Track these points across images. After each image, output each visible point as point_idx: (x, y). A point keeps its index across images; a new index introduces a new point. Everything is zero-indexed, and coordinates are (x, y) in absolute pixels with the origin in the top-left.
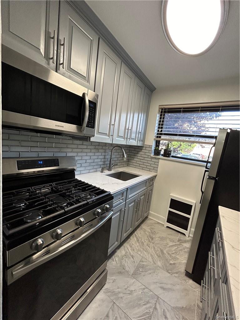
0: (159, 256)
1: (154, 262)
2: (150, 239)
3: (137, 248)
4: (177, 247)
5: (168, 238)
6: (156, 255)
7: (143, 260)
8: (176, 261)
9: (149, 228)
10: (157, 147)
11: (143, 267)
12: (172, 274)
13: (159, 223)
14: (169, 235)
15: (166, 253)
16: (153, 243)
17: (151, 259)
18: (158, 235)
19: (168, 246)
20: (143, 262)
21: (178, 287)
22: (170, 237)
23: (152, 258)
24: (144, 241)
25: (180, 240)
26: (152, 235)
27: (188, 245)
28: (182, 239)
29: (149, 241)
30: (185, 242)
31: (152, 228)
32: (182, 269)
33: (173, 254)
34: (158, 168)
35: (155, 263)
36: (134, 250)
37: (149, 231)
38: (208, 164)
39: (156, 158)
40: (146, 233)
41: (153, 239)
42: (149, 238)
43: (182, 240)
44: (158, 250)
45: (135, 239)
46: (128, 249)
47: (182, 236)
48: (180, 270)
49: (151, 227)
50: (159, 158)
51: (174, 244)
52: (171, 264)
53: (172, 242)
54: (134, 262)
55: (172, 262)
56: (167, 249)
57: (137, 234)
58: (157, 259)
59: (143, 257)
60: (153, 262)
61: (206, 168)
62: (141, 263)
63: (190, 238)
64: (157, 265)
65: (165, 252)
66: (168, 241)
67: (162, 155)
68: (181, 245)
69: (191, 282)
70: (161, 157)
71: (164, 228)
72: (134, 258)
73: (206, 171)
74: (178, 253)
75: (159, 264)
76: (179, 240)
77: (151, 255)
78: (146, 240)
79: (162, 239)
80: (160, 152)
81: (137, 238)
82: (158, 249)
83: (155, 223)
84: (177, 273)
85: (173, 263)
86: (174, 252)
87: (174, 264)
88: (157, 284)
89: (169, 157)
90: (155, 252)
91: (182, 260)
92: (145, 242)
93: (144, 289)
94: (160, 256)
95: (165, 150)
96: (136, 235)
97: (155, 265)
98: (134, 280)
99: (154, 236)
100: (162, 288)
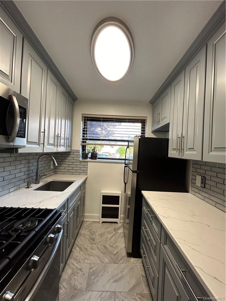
0: (104, 253)
1: (101, 262)
2: (92, 241)
3: (83, 258)
4: (115, 237)
5: (106, 232)
6: (101, 254)
7: (92, 266)
8: (117, 249)
9: (87, 230)
10: (84, 151)
11: (94, 273)
12: (118, 263)
13: (94, 222)
14: (106, 229)
15: (108, 247)
16: (95, 244)
17: (99, 262)
18: (97, 234)
19: (108, 239)
20: (92, 268)
21: (126, 271)
22: (107, 230)
23: (99, 259)
24: (87, 246)
25: (116, 229)
26: (92, 237)
27: (121, 231)
28: (116, 227)
29: (92, 244)
30: (119, 228)
31: (90, 230)
32: (124, 253)
33: (113, 244)
34: (87, 170)
35: (103, 262)
36: (80, 262)
37: (89, 233)
38: (126, 161)
39: (84, 161)
40: (87, 237)
41: (94, 240)
42: (90, 240)
43: (116, 228)
44: (102, 248)
45: (78, 249)
46: (73, 264)
47: (116, 224)
48: (123, 255)
49: (89, 229)
50: (88, 161)
51: (112, 235)
52: (115, 254)
53: (110, 234)
54: (84, 274)
55: (115, 252)
56: (109, 242)
57: (78, 242)
58: (103, 257)
59: (90, 264)
60: (101, 263)
61: (125, 164)
62: (91, 271)
63: (121, 224)
64: (105, 263)
65: (107, 246)
66: (107, 235)
67: (90, 158)
68: (117, 233)
69: (133, 260)
70: (89, 160)
71: (101, 224)
72: (83, 270)
73: (125, 167)
74: (117, 242)
75: (106, 260)
76: (115, 230)
77: (98, 256)
78: (88, 245)
79: (101, 235)
80: (88, 156)
81: (79, 247)
82: (102, 247)
83: (92, 223)
84: (121, 259)
85: (116, 252)
86: (114, 242)
87: (117, 252)
88: (110, 281)
89: (96, 159)
90: (100, 252)
91: (121, 245)
92: (88, 246)
93: (101, 295)
94: (105, 253)
95: (92, 153)
96: (77, 244)
97: (104, 264)
98: (90, 292)
99: (94, 237)
100: (116, 281)
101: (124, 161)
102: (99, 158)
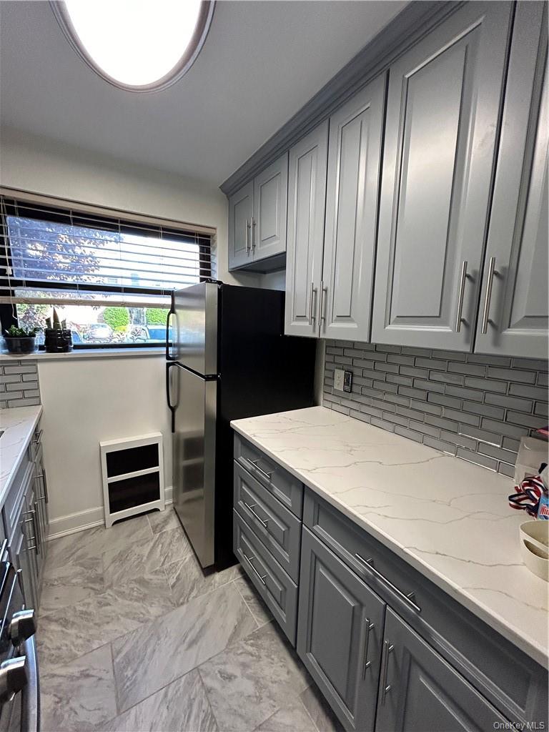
0: (143, 599)
1: (142, 622)
2: (97, 586)
3: (80, 641)
4: (160, 546)
5: (133, 543)
6: (136, 604)
7: (117, 646)
8: (176, 572)
9: (70, 563)
10: (13, 327)
11: (128, 661)
12: (188, 601)
13: (87, 531)
14: (129, 536)
15: (152, 577)
16: (110, 587)
17: (133, 625)
18: (107, 560)
19: (145, 558)
20: (119, 652)
21: (210, 608)
22: (133, 539)
23: (134, 618)
24: (84, 605)
25: (157, 526)
26: (92, 573)
27: (173, 524)
28: (157, 522)
29: (97, 592)
30: (166, 521)
31: (80, 557)
32: (195, 572)
33: (163, 564)
34: (38, 389)
35: (147, 621)
36: (74, 657)
37: (78, 569)
39: (20, 361)
40: (74, 581)
41: (102, 579)
42: (90, 585)
43: (159, 524)
44: (133, 589)
45: (54, 627)
46: (54, 676)
47: (155, 515)
48: (193, 578)
49: (75, 556)
50: (36, 360)
51: (152, 544)
52: (173, 587)
53: (146, 545)
54: (100, 679)
55: (172, 581)
56: (148, 567)
57: (48, 610)
58: (144, 608)
59: (111, 644)
60: (142, 624)
61: (168, 358)
62: (117, 660)
63: (169, 509)
64: (152, 618)
65: (147, 576)
66: (137, 550)
67: (41, 348)
68: (164, 535)
69: (218, 577)
70: (37, 354)
71: (109, 530)
72: (91, 672)
73: (168, 365)
74: (170, 554)
75: (154, 611)
76: (155, 529)
77: (127, 615)
78: (86, 601)
79: (121, 558)
80: (33, 341)
81: (56, 621)
82: (132, 586)
83: (81, 538)
84: (192, 589)
85: (175, 580)
86: (162, 560)
87: (178, 579)
88: (179, 650)
89: (66, 350)
90: (131, 600)
91: (184, 558)
92: (89, 604)
93: (166, 695)
94: (145, 595)
95: (48, 332)
96: (47, 618)
97: (150, 624)
98: (133, 711)
99: (100, 571)
100: (191, 645)
101: (165, 349)
102: (77, 347)
